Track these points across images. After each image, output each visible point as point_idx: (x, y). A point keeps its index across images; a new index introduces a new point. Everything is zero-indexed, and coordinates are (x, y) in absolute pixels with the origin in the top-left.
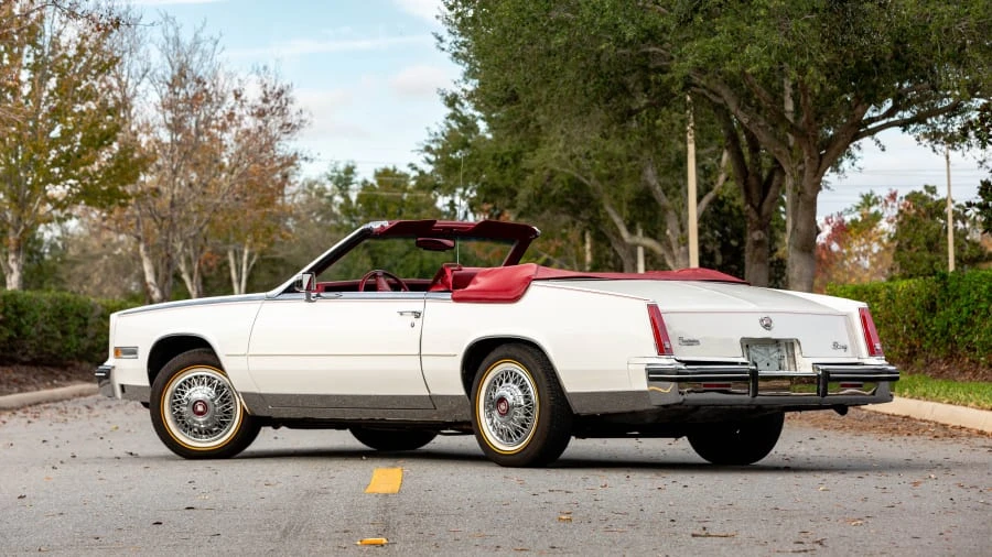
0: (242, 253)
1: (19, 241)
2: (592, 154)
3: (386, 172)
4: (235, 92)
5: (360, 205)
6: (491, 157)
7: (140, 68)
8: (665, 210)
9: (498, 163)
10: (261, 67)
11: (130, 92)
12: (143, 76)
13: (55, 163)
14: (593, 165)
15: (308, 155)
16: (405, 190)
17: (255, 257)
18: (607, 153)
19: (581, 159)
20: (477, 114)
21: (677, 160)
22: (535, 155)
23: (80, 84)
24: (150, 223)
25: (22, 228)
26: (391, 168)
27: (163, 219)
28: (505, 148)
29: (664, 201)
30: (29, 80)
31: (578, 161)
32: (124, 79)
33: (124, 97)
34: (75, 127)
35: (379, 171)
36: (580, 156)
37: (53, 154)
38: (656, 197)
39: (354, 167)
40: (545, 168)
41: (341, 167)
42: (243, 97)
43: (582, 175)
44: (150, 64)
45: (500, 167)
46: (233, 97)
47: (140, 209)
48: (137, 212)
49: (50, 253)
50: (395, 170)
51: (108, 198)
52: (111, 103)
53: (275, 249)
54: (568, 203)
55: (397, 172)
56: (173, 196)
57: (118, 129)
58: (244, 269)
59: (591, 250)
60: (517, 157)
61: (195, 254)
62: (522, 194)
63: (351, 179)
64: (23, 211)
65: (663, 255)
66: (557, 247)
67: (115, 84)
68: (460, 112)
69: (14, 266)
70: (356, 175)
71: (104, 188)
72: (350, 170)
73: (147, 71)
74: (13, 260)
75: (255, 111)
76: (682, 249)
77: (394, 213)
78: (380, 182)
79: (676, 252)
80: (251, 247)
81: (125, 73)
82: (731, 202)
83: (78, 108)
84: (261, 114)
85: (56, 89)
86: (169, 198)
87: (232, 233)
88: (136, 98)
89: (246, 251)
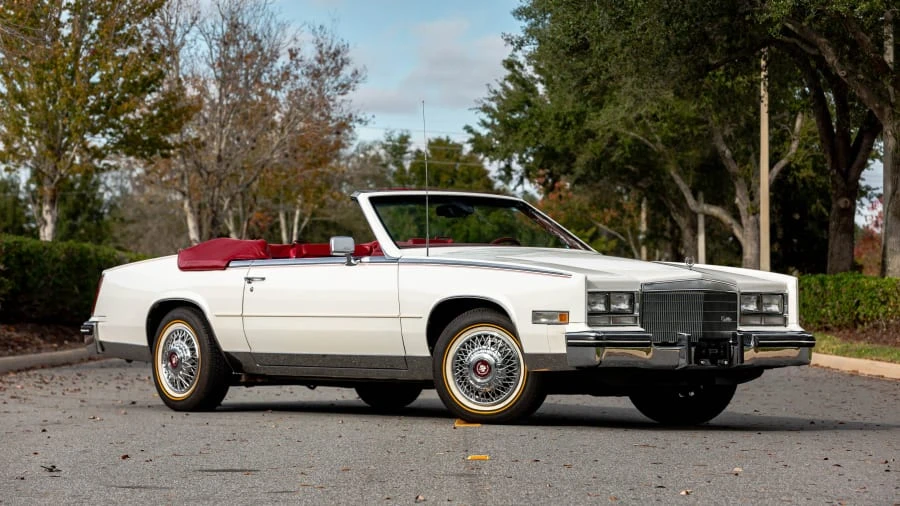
0: (293, 214)
1: (54, 191)
2: (659, 116)
3: (439, 142)
4: (290, 51)
5: (413, 174)
6: (553, 116)
7: (189, 16)
8: (735, 177)
9: (561, 124)
10: (318, 27)
11: (178, 41)
12: (192, 24)
13: (95, 110)
14: (660, 128)
15: (363, 117)
16: (458, 160)
17: (307, 220)
18: (676, 115)
19: (647, 121)
20: (537, 76)
21: (747, 125)
22: (599, 115)
23: (122, 27)
24: (195, 178)
25: (58, 177)
26: (444, 137)
27: (209, 173)
28: (567, 108)
29: (733, 167)
30: (69, 21)
31: (644, 123)
32: (172, 27)
33: (172, 45)
34: (115, 71)
35: (432, 141)
36: (647, 117)
37: (92, 100)
38: (725, 163)
39: (408, 137)
40: (609, 130)
41: (396, 136)
42: (299, 57)
43: (648, 139)
44: (199, 12)
45: (563, 128)
46: (288, 56)
47: (185, 163)
48: (182, 166)
49: (109, 213)
50: (448, 140)
51: (150, 148)
52: (156, 49)
53: (327, 211)
54: (628, 170)
55: (451, 143)
56: (220, 150)
57: (161, 75)
58: (295, 231)
59: (647, 219)
60: (580, 117)
61: (244, 213)
62: (581, 160)
63: (406, 148)
64: (59, 160)
65: (731, 225)
66: (612, 218)
67: (162, 30)
68: (520, 74)
69: (48, 218)
70: (410, 144)
71: (146, 138)
72: (404, 139)
73: (196, 19)
74: (47, 212)
75: (311, 71)
76: (752, 218)
77: (446, 182)
78: (433, 151)
79: (744, 221)
80: (302, 207)
81: (174, 21)
82: (796, 173)
83: (120, 53)
84: (316, 74)
85: (97, 32)
86: (216, 152)
87: (282, 192)
88: (185, 47)
89: (298, 212)
